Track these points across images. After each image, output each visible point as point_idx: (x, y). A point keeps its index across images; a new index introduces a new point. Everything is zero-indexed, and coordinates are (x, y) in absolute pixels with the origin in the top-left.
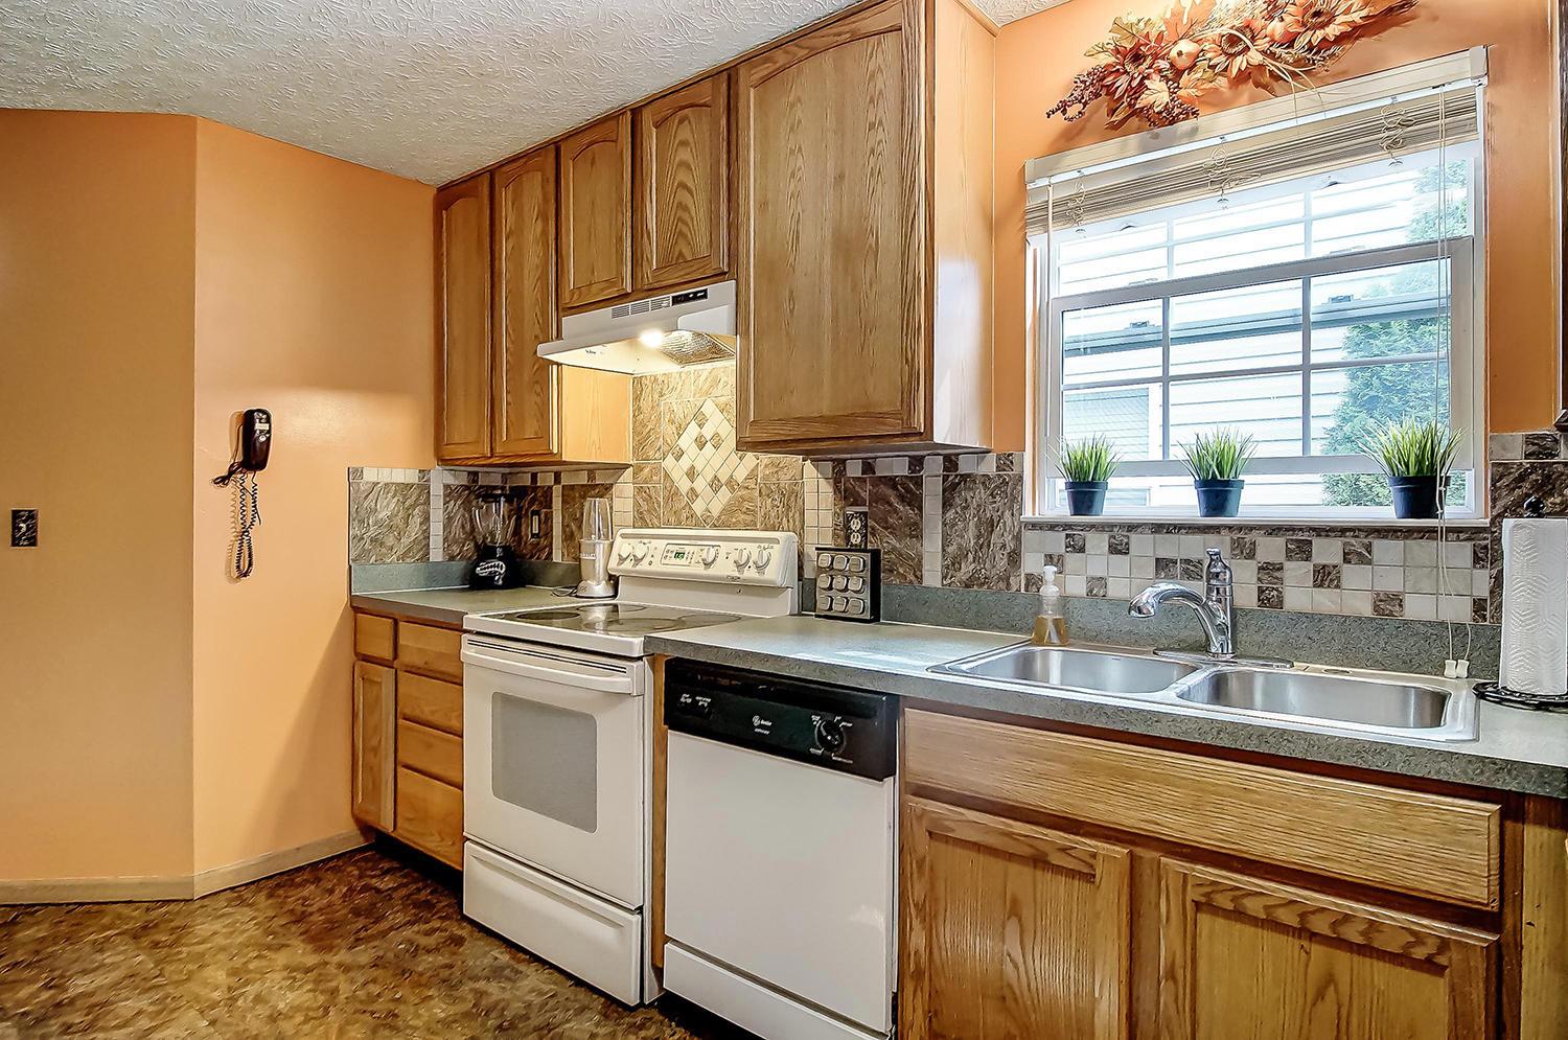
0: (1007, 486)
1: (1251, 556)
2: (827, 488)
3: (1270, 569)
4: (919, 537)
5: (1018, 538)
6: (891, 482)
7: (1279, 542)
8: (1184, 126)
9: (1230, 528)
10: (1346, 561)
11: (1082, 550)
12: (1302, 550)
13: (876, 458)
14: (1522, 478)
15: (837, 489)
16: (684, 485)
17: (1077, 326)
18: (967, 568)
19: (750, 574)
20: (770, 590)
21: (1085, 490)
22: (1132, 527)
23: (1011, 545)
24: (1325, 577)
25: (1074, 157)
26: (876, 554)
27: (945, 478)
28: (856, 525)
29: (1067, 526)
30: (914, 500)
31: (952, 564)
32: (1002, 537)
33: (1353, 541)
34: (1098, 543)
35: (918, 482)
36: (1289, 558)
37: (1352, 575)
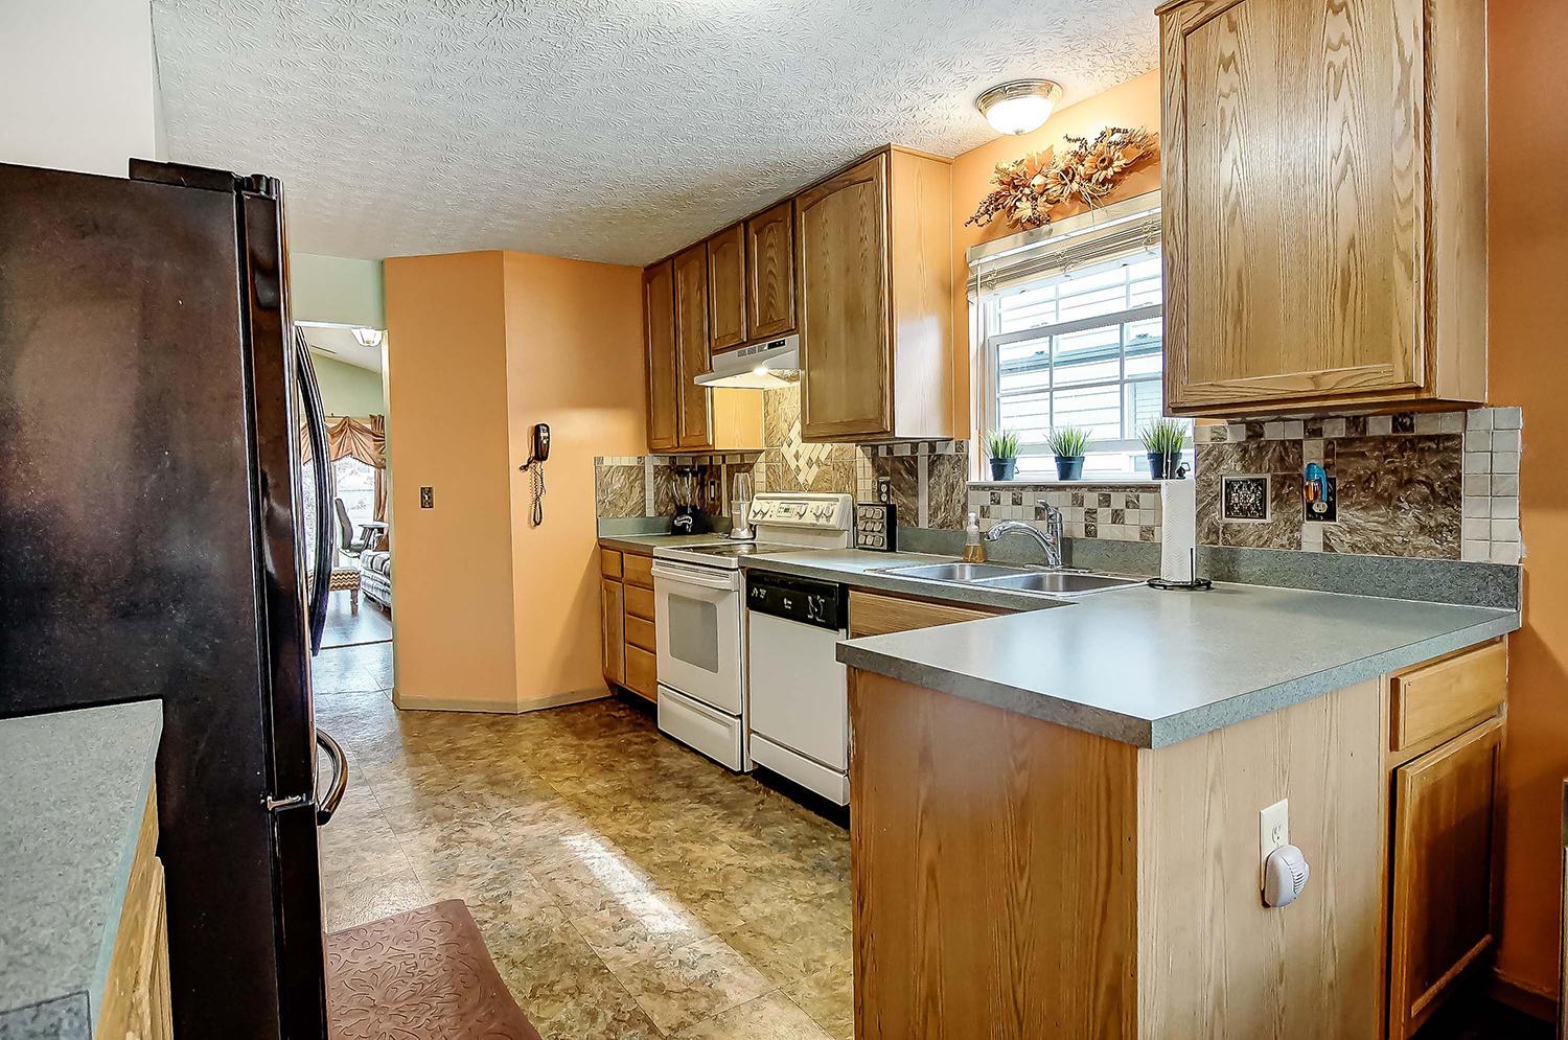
0: (961, 462)
1: (1082, 505)
2: (868, 464)
3: (1090, 513)
4: (916, 495)
5: (966, 496)
6: (901, 459)
7: (1095, 495)
8: (1045, 228)
9: (1071, 487)
10: (1127, 507)
11: (999, 503)
12: (1106, 501)
13: (893, 444)
14: (1209, 453)
15: (873, 464)
16: (793, 464)
17: (1009, 354)
18: (941, 515)
19: (823, 521)
20: (836, 532)
21: (1000, 466)
22: (1023, 488)
23: (963, 501)
24: (1117, 517)
25: (992, 246)
26: (891, 510)
27: (929, 456)
28: (884, 488)
29: (991, 488)
30: (913, 472)
31: (933, 516)
32: (958, 495)
33: (1130, 494)
34: (1006, 497)
35: (915, 459)
36: (1100, 506)
37: (1131, 516)
